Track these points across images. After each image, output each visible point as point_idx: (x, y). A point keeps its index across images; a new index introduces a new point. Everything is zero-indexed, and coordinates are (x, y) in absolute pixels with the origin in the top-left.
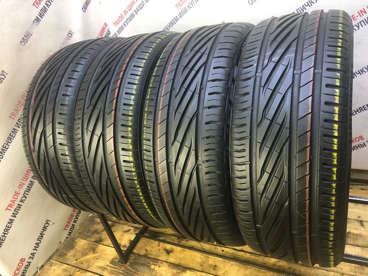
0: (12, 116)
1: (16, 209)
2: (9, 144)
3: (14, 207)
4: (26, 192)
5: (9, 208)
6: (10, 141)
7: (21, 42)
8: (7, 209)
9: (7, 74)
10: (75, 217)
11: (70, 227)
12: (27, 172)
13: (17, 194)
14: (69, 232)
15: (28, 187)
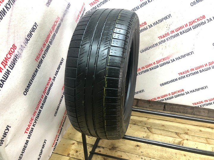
0: (37, 59)
1: (30, 132)
2: (33, 80)
3: (30, 130)
4: (37, 119)
5: (27, 131)
6: (33, 78)
7: (47, 3)
8: (26, 132)
9: (38, 26)
10: (58, 137)
11: (55, 144)
12: (39, 103)
13: (32, 119)
14: (54, 148)
15: (38, 114)
